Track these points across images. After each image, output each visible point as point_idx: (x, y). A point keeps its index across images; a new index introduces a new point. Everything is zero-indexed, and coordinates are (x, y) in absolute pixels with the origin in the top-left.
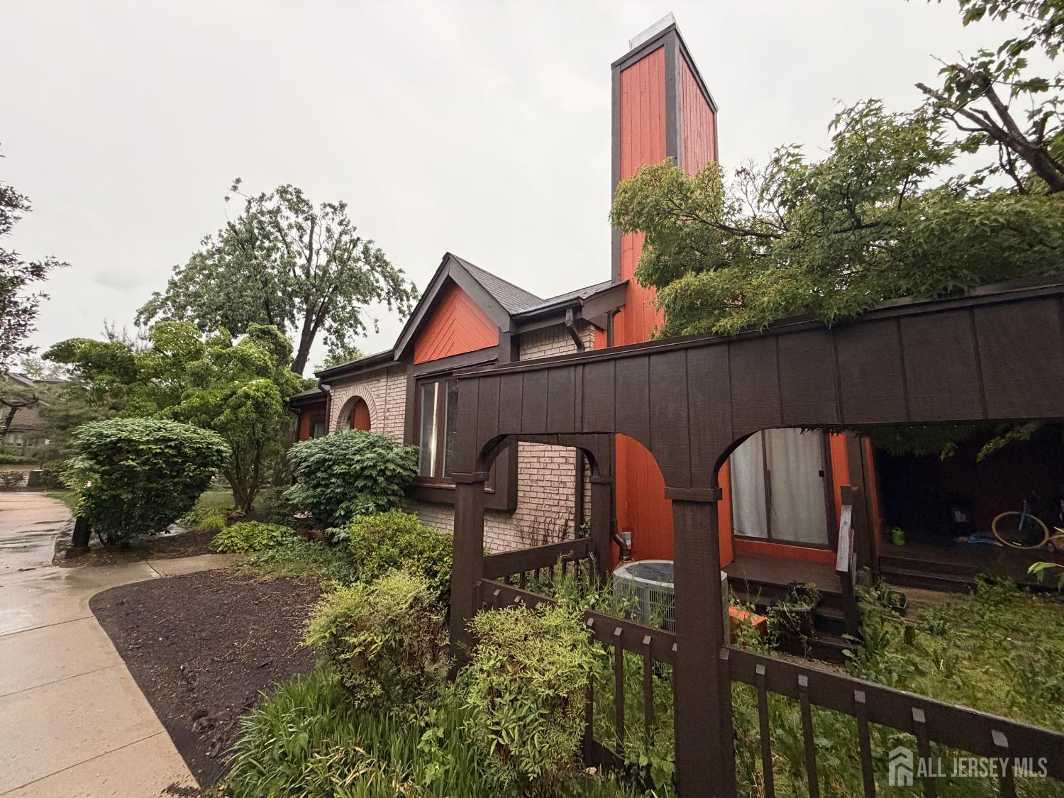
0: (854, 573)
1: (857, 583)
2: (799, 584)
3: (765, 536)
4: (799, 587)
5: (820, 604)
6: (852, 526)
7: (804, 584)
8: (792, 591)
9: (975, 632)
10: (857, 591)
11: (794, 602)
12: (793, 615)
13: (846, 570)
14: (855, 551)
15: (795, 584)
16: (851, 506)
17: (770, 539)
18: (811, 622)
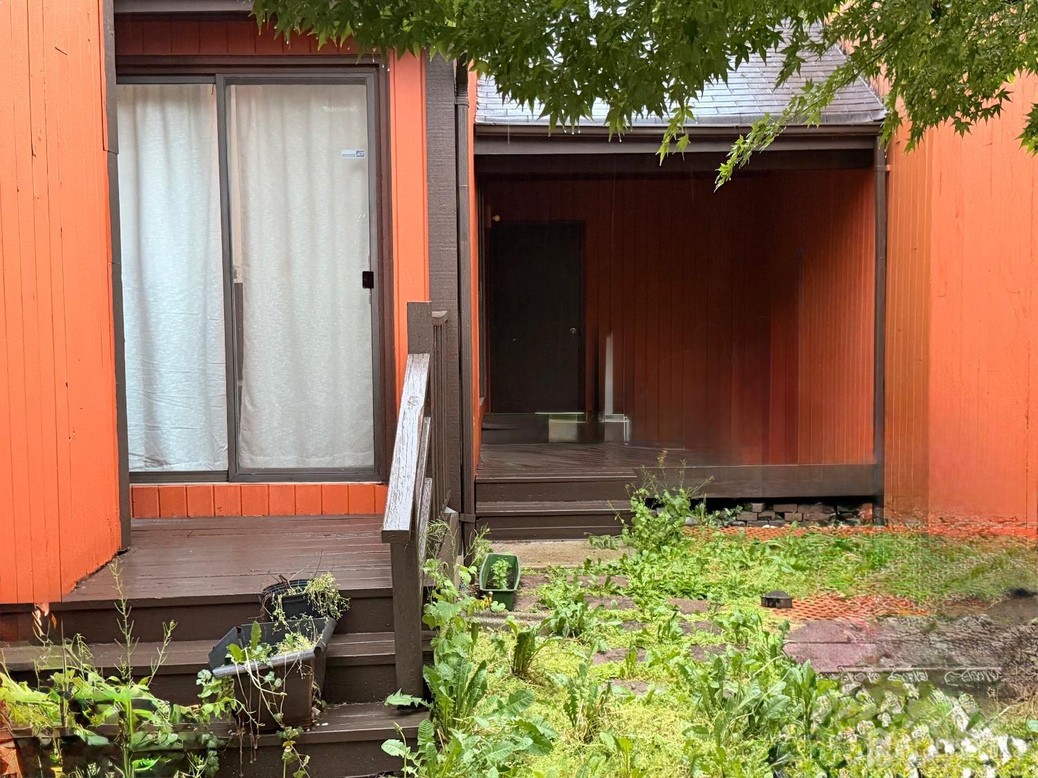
0: (424, 528)
1: (428, 556)
2: (294, 583)
3: (222, 465)
4: (292, 592)
5: (341, 629)
6: (427, 410)
7: (303, 583)
8: (272, 609)
9: (629, 613)
10: (426, 577)
11: (273, 638)
12: (268, 678)
13: (405, 526)
14: (428, 474)
15: (282, 586)
16: (427, 356)
17: (233, 473)
18: (314, 686)
